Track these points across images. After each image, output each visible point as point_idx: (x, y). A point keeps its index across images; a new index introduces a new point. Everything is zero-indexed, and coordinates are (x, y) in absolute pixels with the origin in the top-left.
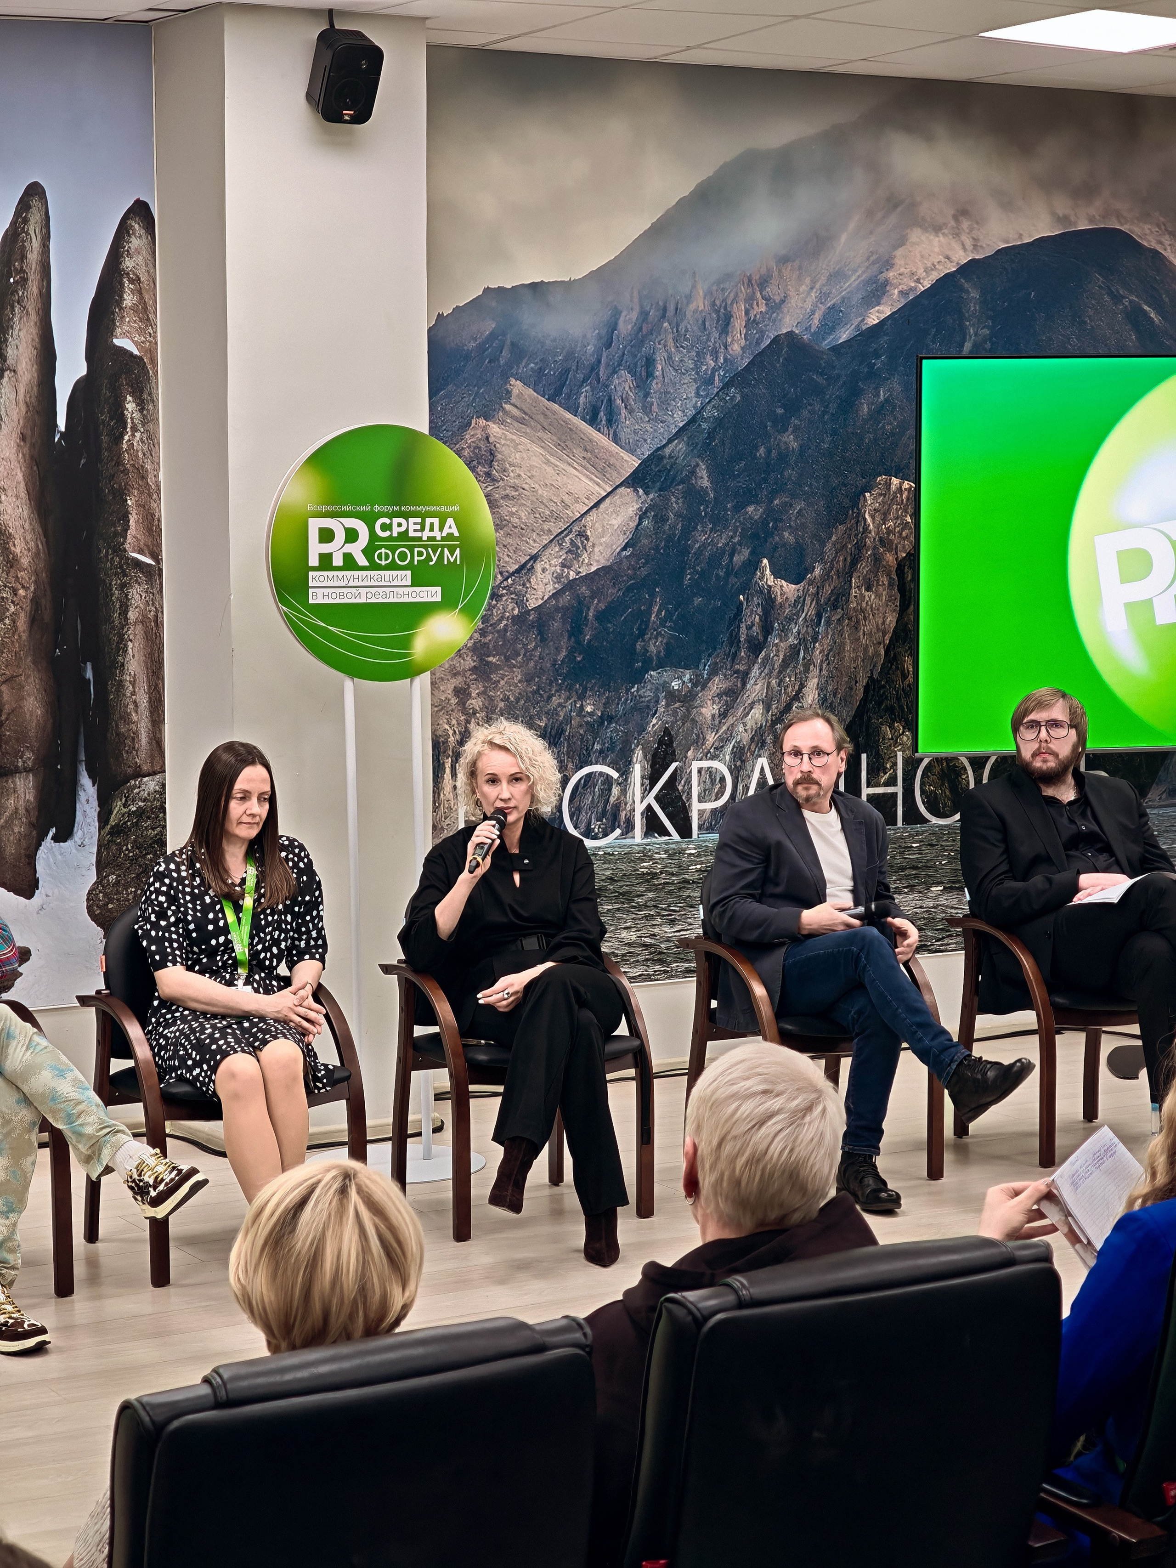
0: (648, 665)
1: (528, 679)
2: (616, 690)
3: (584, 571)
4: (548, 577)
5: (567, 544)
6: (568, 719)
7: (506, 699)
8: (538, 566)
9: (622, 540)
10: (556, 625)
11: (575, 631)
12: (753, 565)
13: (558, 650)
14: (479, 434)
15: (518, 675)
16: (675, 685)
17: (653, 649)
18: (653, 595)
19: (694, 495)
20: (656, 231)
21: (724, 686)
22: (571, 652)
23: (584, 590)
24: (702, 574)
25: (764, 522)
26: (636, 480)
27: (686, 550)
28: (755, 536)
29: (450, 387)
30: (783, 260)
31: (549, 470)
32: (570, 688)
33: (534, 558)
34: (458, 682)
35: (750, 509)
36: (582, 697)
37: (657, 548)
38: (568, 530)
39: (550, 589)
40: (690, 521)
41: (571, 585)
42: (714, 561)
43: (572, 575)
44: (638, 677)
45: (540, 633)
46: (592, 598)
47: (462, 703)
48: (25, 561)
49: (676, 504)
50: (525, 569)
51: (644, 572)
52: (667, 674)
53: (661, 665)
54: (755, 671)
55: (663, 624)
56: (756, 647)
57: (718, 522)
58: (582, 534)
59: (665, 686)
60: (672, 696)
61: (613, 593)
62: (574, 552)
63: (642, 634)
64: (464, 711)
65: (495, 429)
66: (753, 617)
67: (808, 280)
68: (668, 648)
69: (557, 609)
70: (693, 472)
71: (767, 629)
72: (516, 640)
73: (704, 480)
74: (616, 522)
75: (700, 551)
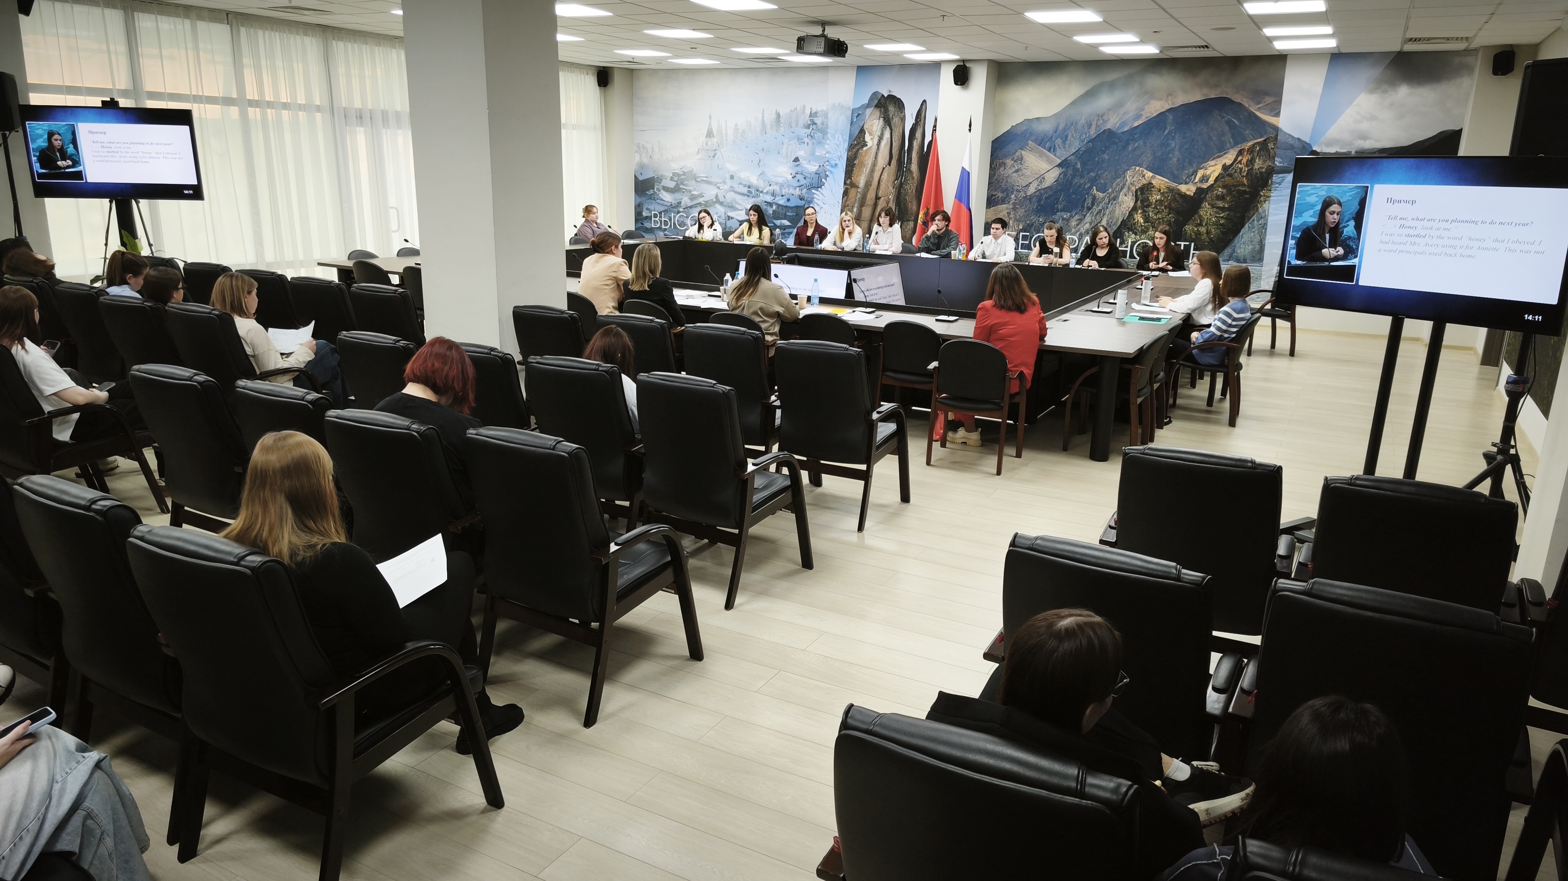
0: (1058, 211)
1: (1026, 212)
2: (1049, 216)
3: (1043, 187)
4: (1033, 188)
5: (1039, 180)
6: (1035, 222)
7: (1020, 216)
8: (1031, 185)
9: (1054, 180)
10: (1034, 199)
11: (1039, 201)
12: (1091, 188)
13: (1034, 205)
14: (1019, 153)
15: (1023, 210)
16: (1065, 216)
17: (1059, 207)
18: (1061, 194)
19: (1075, 170)
20: (1073, 103)
21: (1079, 218)
22: (1037, 206)
23: (1043, 192)
24: (1076, 190)
25: (1095, 177)
26: (1059, 165)
27: (1072, 183)
28: (1092, 181)
29: (1013, 143)
30: (1109, 110)
31: (1036, 162)
32: (1036, 215)
33: (1030, 183)
34: (1008, 211)
35: (1092, 174)
36: (1039, 217)
37: (1064, 182)
38: (1040, 177)
39: (1034, 191)
40: (1074, 176)
41: (1039, 190)
42: (1079, 186)
43: (1040, 188)
44: (1055, 214)
45: (1030, 201)
46: (1044, 193)
47: (1009, 216)
48: (916, 178)
49: (1070, 172)
50: (1028, 186)
51: (1059, 188)
52: (1063, 213)
53: (1062, 211)
54: (1088, 215)
55: (1063, 201)
56: (1089, 209)
57: (1082, 177)
58: (1043, 178)
59: (1062, 216)
60: (1064, 219)
61: (1051, 193)
62: (1041, 182)
63: (1057, 203)
64: (1009, 218)
65: (1023, 152)
66: (1089, 201)
67: (1116, 115)
68: (1064, 207)
69: (1035, 196)
70: (1076, 164)
71: (1093, 204)
72: (1023, 202)
73: (1079, 166)
74: (1053, 175)
75: (1076, 183)
